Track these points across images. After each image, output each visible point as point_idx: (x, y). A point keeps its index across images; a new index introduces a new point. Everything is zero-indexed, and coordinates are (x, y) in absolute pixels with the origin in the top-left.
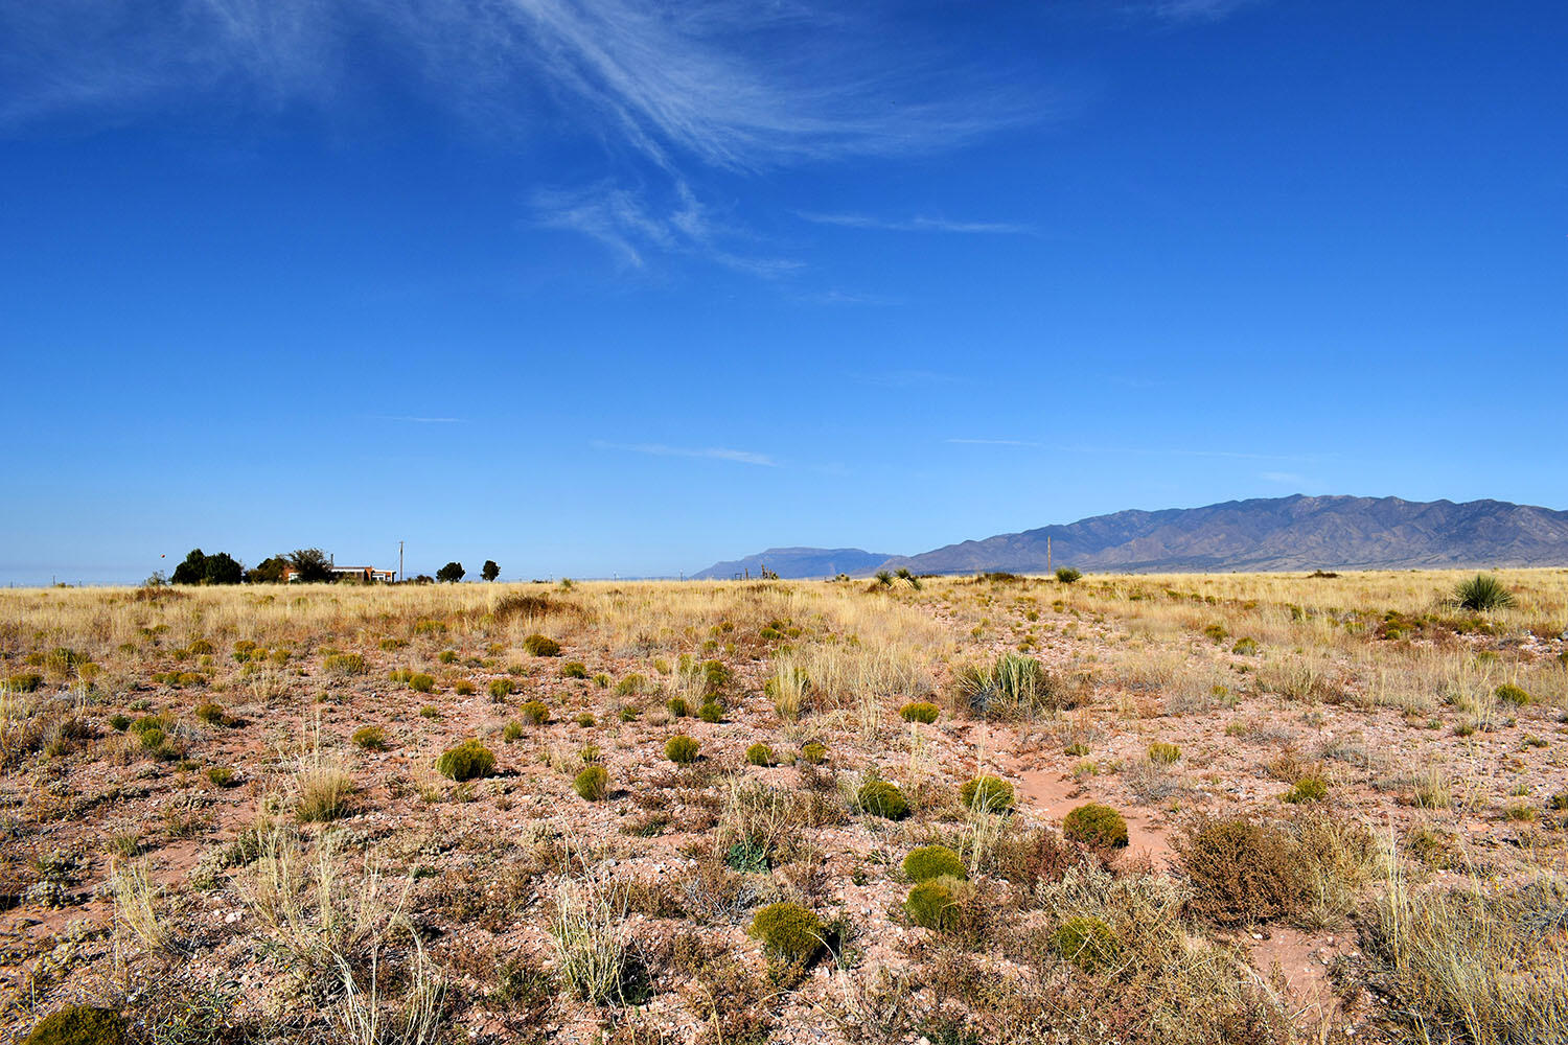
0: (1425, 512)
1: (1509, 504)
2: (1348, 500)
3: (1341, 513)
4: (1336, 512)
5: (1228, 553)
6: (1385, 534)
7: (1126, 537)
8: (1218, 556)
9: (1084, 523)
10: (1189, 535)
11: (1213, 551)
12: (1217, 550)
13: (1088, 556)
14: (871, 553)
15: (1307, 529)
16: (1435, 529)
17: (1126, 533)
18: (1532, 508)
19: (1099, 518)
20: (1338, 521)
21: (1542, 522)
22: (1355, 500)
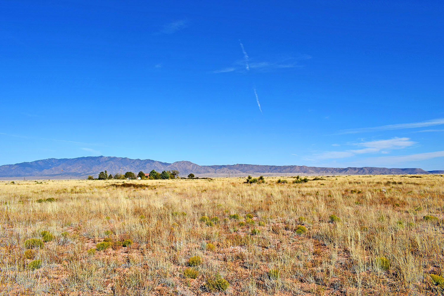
2: (115, 158)
3: (114, 161)
4: (112, 161)
5: (82, 172)
6: (125, 167)
7: (50, 166)
8: (79, 172)
9: (36, 162)
10: (71, 166)
11: (78, 171)
12: (79, 171)
13: (38, 172)
15: (104, 165)
16: (136, 166)
17: (50, 165)
19: (42, 160)
20: (113, 163)
22: (117, 158)
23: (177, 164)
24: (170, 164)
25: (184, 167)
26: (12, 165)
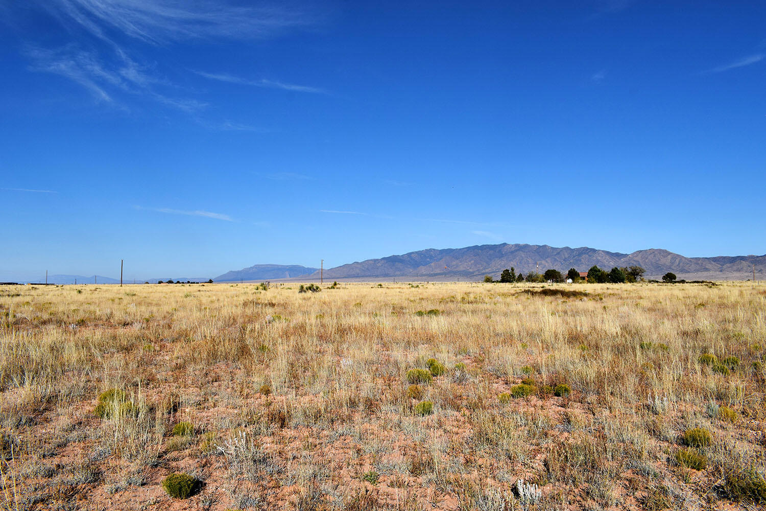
0: (559, 253)
1: (594, 249)
2: (526, 246)
3: (524, 252)
4: (522, 251)
5: (475, 270)
6: (543, 262)
8: (471, 270)
9: (409, 254)
10: (458, 261)
11: (468, 268)
12: (470, 268)
13: (411, 271)
14: (306, 267)
15: (510, 259)
16: (564, 260)
17: (428, 260)
18: (603, 251)
19: (416, 252)
20: (523, 255)
21: (607, 257)
22: (530, 246)
23: (640, 256)
24: (626, 255)
25: (653, 261)
26: (377, 260)
